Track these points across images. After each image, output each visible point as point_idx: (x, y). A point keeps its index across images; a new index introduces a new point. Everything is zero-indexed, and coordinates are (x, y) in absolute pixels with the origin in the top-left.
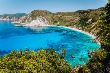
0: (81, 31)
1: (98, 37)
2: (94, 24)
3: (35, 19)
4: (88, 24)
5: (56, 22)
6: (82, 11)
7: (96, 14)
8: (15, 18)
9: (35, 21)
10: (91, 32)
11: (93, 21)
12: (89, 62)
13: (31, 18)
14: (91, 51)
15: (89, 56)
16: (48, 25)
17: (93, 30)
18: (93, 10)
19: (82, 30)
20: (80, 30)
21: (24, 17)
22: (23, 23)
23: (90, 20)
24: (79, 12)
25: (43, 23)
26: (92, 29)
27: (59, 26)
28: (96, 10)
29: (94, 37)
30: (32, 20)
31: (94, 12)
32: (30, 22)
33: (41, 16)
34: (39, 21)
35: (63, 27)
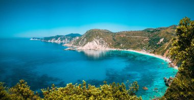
0: (152, 55)
1: (174, 60)
2: (167, 44)
3: (90, 41)
4: (160, 45)
5: (119, 44)
6: (151, 29)
7: (167, 33)
8: (66, 39)
9: (91, 43)
10: (165, 55)
11: (165, 41)
12: (168, 92)
13: (85, 40)
14: (168, 79)
15: (167, 85)
16: (108, 49)
17: (167, 52)
18: (164, 29)
19: (154, 53)
20: (150, 53)
21: (78, 38)
22: (76, 46)
23: (162, 40)
24: (148, 31)
25: (101, 46)
26: (166, 50)
27: (123, 50)
28: (167, 28)
29: (168, 60)
30: (87, 42)
31: (165, 31)
32: (85, 45)
33: (98, 37)
34: (95, 43)
35: (128, 50)
